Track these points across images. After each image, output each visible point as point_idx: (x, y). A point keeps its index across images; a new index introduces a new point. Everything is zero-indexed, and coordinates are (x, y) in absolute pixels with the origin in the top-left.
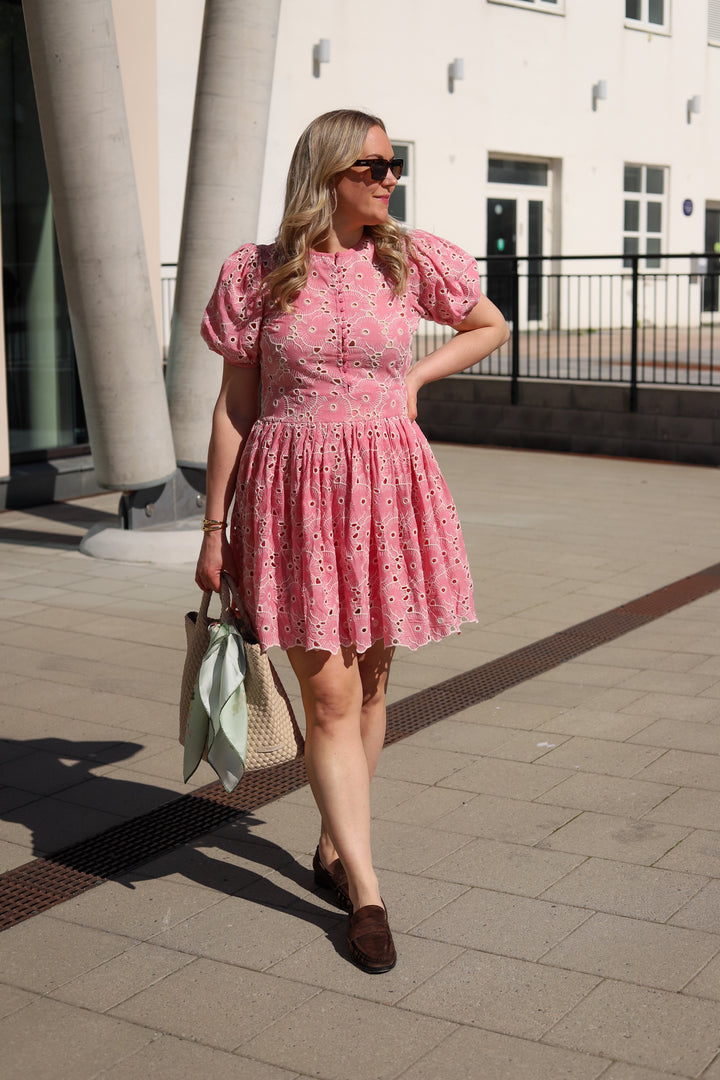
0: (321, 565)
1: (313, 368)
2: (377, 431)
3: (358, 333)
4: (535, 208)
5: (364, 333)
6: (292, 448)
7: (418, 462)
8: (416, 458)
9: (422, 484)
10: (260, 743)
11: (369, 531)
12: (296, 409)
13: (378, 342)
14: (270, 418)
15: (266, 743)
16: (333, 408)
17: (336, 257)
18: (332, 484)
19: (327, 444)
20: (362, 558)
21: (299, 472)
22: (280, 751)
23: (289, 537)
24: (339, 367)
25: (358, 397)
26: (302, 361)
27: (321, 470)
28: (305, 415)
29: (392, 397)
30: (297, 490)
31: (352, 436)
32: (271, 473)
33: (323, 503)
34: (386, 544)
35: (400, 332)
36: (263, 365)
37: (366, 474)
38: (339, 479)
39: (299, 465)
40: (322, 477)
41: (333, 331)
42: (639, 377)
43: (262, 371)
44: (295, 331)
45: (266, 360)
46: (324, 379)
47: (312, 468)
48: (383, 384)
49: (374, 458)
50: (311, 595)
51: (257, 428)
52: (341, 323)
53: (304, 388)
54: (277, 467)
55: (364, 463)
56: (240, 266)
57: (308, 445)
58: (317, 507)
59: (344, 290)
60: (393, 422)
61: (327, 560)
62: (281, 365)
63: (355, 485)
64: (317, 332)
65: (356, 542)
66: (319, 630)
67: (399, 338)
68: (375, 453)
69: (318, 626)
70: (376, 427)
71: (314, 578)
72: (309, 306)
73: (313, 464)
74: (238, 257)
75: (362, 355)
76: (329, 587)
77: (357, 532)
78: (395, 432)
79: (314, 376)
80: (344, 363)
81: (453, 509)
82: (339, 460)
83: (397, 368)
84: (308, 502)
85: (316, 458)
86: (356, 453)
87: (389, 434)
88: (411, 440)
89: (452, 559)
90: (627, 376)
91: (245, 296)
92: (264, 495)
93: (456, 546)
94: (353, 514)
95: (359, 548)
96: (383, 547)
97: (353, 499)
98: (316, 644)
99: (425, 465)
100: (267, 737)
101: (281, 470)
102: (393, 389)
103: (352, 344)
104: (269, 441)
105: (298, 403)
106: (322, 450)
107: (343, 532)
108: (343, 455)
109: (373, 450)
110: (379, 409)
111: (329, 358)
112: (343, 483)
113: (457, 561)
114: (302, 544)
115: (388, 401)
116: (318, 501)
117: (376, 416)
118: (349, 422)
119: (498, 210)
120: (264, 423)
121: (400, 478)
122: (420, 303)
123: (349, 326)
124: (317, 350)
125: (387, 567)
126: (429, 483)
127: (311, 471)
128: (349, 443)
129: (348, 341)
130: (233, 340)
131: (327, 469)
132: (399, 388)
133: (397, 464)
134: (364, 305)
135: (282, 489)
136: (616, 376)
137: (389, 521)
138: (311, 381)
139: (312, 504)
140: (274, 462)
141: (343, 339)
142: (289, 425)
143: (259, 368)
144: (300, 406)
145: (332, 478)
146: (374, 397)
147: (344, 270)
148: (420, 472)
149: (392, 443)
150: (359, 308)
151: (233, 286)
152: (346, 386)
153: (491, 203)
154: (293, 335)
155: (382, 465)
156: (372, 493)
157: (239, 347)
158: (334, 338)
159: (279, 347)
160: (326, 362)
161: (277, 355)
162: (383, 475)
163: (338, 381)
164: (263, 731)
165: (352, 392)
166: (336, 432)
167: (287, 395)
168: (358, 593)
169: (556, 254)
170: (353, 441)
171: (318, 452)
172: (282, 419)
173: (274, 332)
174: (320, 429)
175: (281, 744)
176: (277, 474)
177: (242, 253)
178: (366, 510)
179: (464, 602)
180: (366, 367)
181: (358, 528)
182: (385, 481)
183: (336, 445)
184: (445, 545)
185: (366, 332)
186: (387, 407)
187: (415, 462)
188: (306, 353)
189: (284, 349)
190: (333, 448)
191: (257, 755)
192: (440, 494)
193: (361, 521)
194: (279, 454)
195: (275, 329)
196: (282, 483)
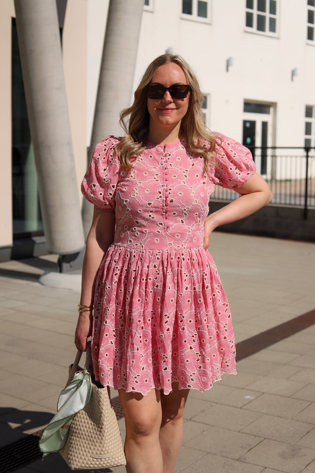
0: (141, 339)
1: (146, 215)
2: (183, 257)
3: (175, 194)
4: (265, 125)
5: (180, 195)
6: (129, 264)
7: (207, 277)
8: (206, 275)
9: (208, 291)
10: (94, 452)
11: (174, 319)
12: (134, 239)
13: (188, 201)
14: (119, 244)
15: (98, 452)
16: (157, 240)
17: (165, 147)
18: (153, 289)
19: (151, 263)
20: (169, 336)
21: (133, 280)
22: (107, 459)
23: (125, 321)
24: (163, 215)
25: (173, 235)
26: (140, 211)
27: (147, 280)
28: (139, 244)
29: (194, 235)
30: (131, 291)
31: (167, 259)
32: (116, 279)
33: (146, 300)
34: (185, 327)
35: (202, 195)
36: (116, 211)
37: (174, 283)
38: (158, 285)
39: (133, 276)
40: (147, 283)
41: (160, 193)
42: (308, 203)
43: (116, 215)
44: (136, 191)
45: (118, 208)
46: (153, 222)
47: (141, 278)
48: (189, 228)
49: (179, 274)
50: (133, 357)
51: (111, 249)
52: (165, 187)
53: (139, 226)
54: (121, 275)
55: (174, 276)
56: (105, 150)
57: (139, 263)
58: (142, 302)
59: (169, 167)
60: (194, 251)
61: (145, 336)
62: (127, 212)
63: (168, 290)
64: (150, 193)
65: (166, 326)
66: (136, 380)
67: (202, 199)
68: (181, 271)
69: (136, 378)
70: (183, 255)
71: (136, 347)
72: (146, 177)
73: (141, 275)
74: (104, 144)
75: (178, 208)
76: (145, 352)
77: (167, 319)
78: (195, 257)
79: (147, 220)
80: (166, 212)
81: (227, 305)
82: (158, 274)
83: (199, 217)
84: (136, 300)
85: (144, 272)
86: (169, 270)
87: (191, 259)
88: (204, 262)
89: (222, 336)
90: (303, 203)
91: (107, 168)
92: (111, 292)
93: (225, 328)
94: (165, 309)
95: (168, 330)
96: (183, 329)
97: (166, 299)
98: (133, 388)
99: (211, 278)
100: (100, 449)
101: (123, 277)
102: (195, 230)
103: (172, 201)
104: (116, 258)
105: (135, 236)
106: (148, 267)
107: (159, 319)
108: (161, 271)
109: (180, 269)
110: (185, 243)
111: (157, 209)
112: (160, 288)
113: (225, 338)
114: (130, 325)
115: (192, 238)
116: (143, 299)
117: (183, 247)
118: (166, 250)
119: (248, 125)
120: (115, 246)
121: (197, 286)
122: (216, 176)
123: (170, 189)
124: (150, 204)
125: (185, 341)
126: (213, 290)
127: (140, 279)
128: (165, 263)
129: (169, 199)
130: (101, 194)
131: (150, 279)
132: (199, 229)
133: (195, 278)
134: (180, 177)
135: (123, 289)
136: (298, 202)
137: (188, 313)
138: (145, 223)
139: (139, 300)
140: (118, 272)
141: (166, 198)
142: (129, 249)
143: (114, 212)
144: (136, 239)
145: (154, 284)
146: (183, 235)
147: (169, 155)
148: (207, 283)
149: (192, 264)
150: (177, 179)
151: (100, 162)
152: (166, 227)
153: (245, 122)
154: (135, 195)
155: (184, 277)
156: (178, 296)
157: (104, 199)
158: (161, 197)
159: (126, 201)
160: (155, 212)
161: (125, 206)
162: (186, 284)
163: (161, 224)
164: (97, 445)
165: (169, 231)
166: (157, 256)
167: (129, 230)
168: (166, 358)
169: (274, 146)
170: (168, 262)
171: (146, 268)
172: (125, 246)
173: (123, 192)
174: (147, 254)
175: (108, 455)
176: (120, 279)
177: (107, 141)
178: (173, 306)
179: (226, 362)
180: (180, 216)
181: (168, 317)
182: (187, 289)
183: (157, 264)
184: (218, 327)
185: (181, 194)
186: (191, 241)
187: (205, 277)
188: (142, 206)
189: (129, 203)
190: (155, 267)
191: (91, 459)
192: (219, 296)
193: (170, 313)
194: (123, 267)
195: (124, 190)
196: (123, 285)
